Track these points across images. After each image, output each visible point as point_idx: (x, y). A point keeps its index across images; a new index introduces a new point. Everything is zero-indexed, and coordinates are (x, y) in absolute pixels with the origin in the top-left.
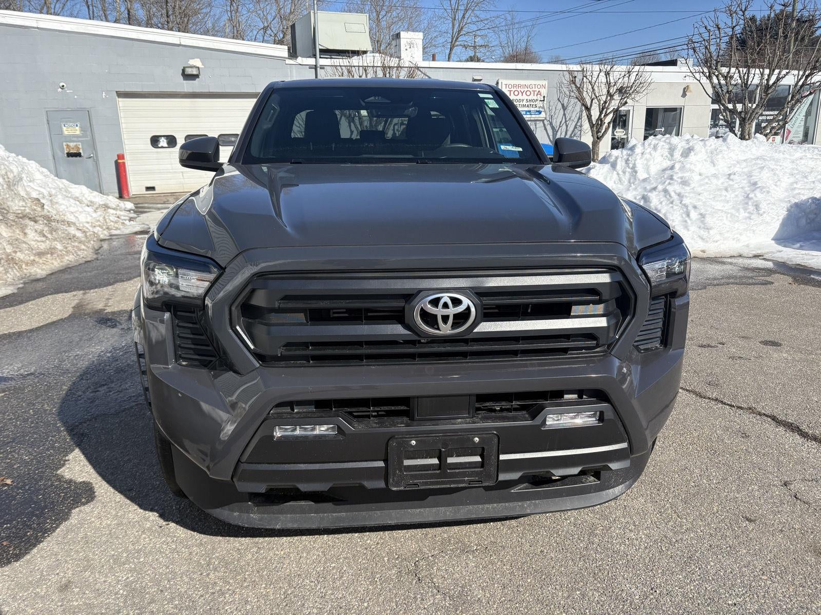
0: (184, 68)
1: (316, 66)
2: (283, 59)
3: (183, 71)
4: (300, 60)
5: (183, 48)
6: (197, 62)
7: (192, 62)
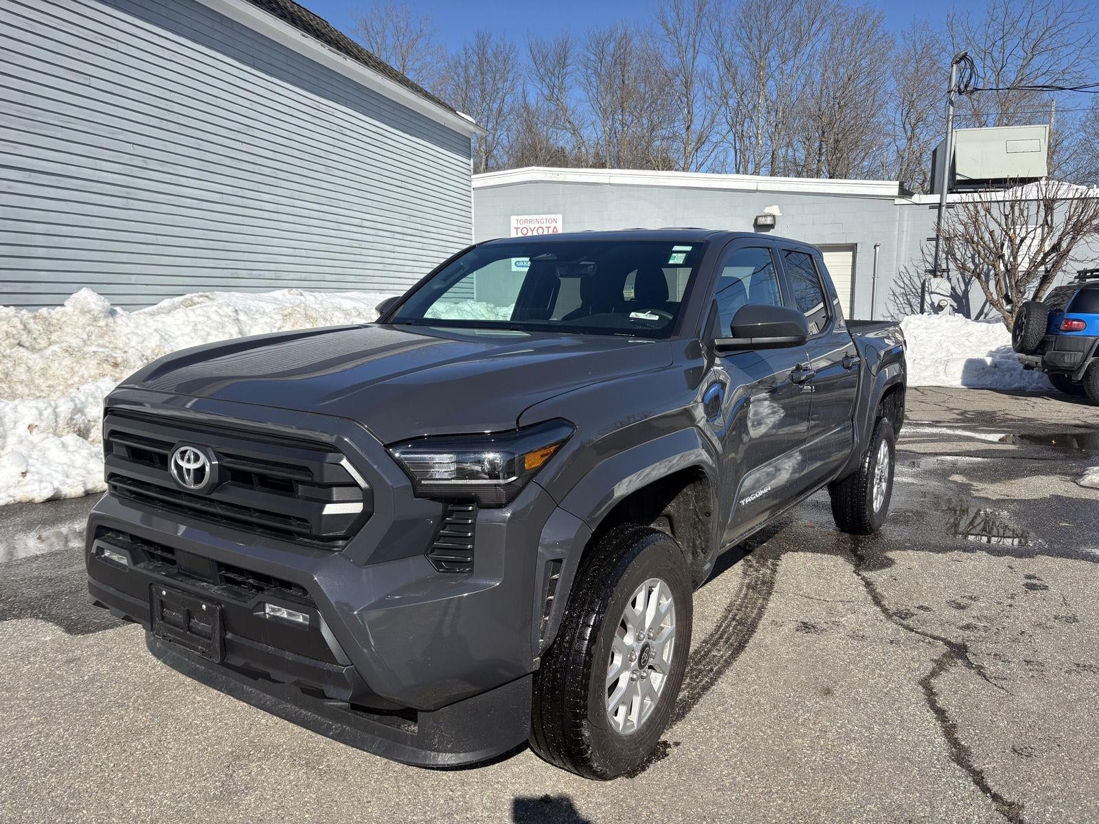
0: (757, 217)
1: (940, 204)
2: (892, 198)
3: (756, 220)
4: (916, 198)
5: (760, 194)
6: (774, 210)
7: (768, 210)
